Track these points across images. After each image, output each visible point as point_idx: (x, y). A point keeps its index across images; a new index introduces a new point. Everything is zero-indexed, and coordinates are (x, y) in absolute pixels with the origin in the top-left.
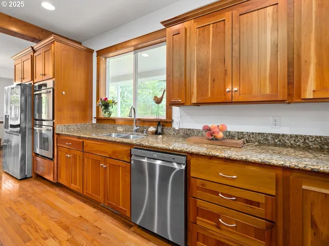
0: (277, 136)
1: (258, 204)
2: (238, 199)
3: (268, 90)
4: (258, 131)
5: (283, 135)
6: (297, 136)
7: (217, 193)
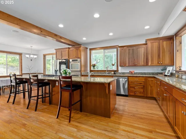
1: (142, 83)
2: (138, 83)
3: (143, 64)
5: (146, 73)
7: (134, 83)
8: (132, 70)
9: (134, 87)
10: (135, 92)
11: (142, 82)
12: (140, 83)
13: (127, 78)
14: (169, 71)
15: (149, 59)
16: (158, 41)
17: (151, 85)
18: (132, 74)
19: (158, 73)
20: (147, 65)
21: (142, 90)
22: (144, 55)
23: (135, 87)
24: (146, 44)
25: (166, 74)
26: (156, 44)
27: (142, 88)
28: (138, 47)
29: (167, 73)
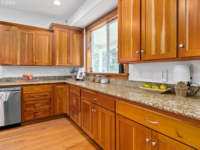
0: (48, 77)
2: (41, 96)
3: (47, 62)
4: (42, 76)
5: (50, 77)
6: (53, 76)
7: (34, 97)
8: (27, 74)
9: (33, 105)
10: (36, 113)
11: (47, 94)
12: (45, 96)
13: (19, 88)
14: (81, 73)
15: (57, 56)
16: (67, 31)
17: (60, 96)
18: (29, 80)
19: (65, 76)
20: (53, 64)
21: (48, 107)
22: (49, 48)
23: (35, 104)
24: (53, 31)
25: (78, 78)
26: (65, 35)
27: (47, 103)
28: (40, 33)
29: (80, 77)
